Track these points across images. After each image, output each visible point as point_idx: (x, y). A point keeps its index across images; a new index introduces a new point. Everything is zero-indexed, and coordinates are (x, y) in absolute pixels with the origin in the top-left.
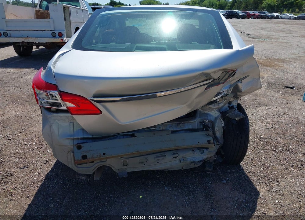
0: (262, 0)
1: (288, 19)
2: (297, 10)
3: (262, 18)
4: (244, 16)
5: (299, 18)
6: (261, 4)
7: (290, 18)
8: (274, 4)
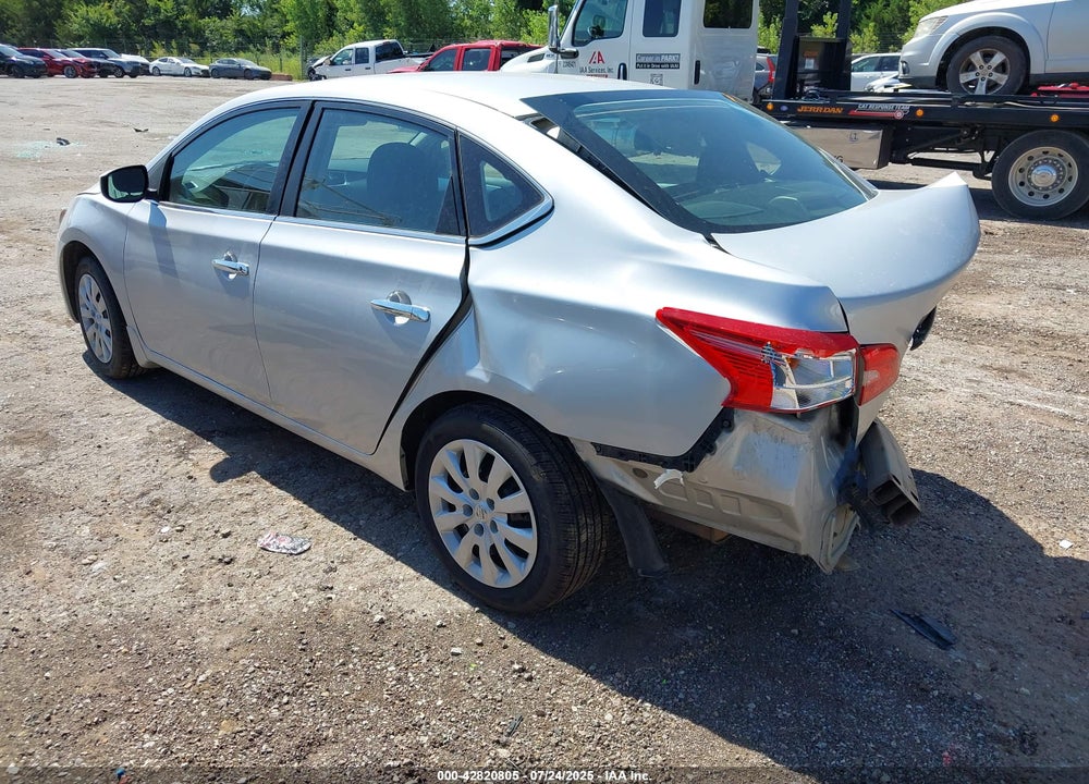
0: (60, 6)
1: (183, 75)
2: (195, 47)
3: (105, 71)
4: (36, 65)
5: (217, 73)
6: (59, 21)
7: (188, 73)
8: (111, 24)
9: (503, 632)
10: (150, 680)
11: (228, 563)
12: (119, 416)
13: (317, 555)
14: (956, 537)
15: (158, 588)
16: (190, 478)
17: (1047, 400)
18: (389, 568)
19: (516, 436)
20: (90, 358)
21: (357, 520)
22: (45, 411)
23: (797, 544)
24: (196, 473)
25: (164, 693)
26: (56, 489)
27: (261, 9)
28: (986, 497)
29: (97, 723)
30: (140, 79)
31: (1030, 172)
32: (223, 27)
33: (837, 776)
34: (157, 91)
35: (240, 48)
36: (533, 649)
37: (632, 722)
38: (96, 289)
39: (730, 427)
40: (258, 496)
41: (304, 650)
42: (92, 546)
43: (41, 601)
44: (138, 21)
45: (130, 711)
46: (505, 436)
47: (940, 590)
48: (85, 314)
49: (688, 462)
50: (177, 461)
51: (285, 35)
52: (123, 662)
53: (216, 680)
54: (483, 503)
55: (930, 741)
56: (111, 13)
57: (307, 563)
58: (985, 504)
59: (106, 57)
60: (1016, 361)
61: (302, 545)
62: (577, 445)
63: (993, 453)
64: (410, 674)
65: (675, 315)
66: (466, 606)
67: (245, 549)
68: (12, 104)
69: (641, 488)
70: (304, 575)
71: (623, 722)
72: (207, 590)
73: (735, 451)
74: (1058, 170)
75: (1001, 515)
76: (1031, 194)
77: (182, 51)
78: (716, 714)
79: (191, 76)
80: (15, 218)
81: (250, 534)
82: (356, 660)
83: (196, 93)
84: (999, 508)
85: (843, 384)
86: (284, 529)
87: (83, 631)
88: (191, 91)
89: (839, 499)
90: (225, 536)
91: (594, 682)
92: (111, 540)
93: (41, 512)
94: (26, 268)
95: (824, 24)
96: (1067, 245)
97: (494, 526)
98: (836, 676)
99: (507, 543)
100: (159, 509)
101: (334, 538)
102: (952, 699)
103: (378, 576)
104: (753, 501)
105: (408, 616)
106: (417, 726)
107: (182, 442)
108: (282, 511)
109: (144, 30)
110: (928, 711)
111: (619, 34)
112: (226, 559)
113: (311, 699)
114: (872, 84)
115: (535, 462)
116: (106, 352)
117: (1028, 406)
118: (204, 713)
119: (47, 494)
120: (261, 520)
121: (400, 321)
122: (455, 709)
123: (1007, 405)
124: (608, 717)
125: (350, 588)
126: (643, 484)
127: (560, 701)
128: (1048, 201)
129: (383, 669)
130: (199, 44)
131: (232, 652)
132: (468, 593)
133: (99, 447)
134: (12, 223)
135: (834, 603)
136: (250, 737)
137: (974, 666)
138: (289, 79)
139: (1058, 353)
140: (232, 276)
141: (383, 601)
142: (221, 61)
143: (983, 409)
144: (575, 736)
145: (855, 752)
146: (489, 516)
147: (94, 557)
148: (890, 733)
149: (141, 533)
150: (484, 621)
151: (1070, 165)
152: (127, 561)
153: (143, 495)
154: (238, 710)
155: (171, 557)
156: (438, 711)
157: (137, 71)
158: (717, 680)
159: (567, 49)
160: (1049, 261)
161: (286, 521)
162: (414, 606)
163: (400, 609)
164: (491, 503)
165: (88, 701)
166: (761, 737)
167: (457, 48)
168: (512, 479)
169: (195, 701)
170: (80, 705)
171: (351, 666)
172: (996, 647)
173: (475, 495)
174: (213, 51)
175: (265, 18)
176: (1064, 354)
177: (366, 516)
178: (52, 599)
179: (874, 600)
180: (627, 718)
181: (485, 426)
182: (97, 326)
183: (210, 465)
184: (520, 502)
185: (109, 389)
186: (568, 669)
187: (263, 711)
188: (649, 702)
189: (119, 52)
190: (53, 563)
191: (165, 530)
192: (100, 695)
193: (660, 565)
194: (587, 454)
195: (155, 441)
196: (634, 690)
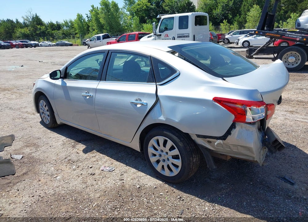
0: (14, 29)
3: (27, 46)
4: (8, 46)
5: (57, 45)
6: (13, 33)
7: (50, 46)
8: (28, 33)
9: (173, 188)
10: (80, 207)
11: (93, 175)
12: (54, 138)
13: (117, 171)
14: (289, 156)
15: (76, 183)
16: (77, 153)
17: (305, 119)
18: (138, 174)
19: (174, 134)
20: (42, 123)
21: (126, 161)
22: (33, 138)
23: (254, 158)
24: (79, 152)
25: (85, 210)
26: (41, 158)
27: (69, 27)
28: (295, 145)
29: (69, 219)
30: (37, 48)
31: (288, 59)
32: (59, 33)
33: (271, 220)
34: (43, 51)
35: (64, 38)
36: (182, 192)
37: (213, 209)
38: (45, 104)
39: (235, 128)
40: (97, 157)
41: (120, 196)
42: (55, 173)
43: (45, 188)
44: (35, 32)
45: (77, 215)
46: (171, 134)
47: (288, 170)
48: (41, 111)
49: (224, 138)
50: (73, 149)
51: (76, 34)
52: (71, 202)
53: (98, 206)
54: (164, 153)
55: (295, 209)
56: (27, 30)
57: (114, 174)
58: (295, 147)
59: (27, 42)
60: (294, 109)
61: (112, 169)
62: (191, 136)
63: (294, 133)
64: (150, 201)
65: (218, 99)
66: (161, 182)
67: (97, 171)
68: (3, 56)
69: (209, 146)
70: (115, 177)
71: (211, 210)
72: (89, 183)
73: (237, 134)
74: (295, 58)
75: (300, 149)
76: (289, 64)
77: (48, 40)
78: (236, 206)
79: (51, 46)
80: (12, 87)
81: (98, 166)
82: (135, 198)
83: (54, 50)
84: (299, 148)
85: (262, 115)
86: (107, 165)
87: (59, 195)
88: (52, 50)
89: (262, 145)
90: (91, 168)
91: (200, 200)
92: (60, 171)
93: (39, 165)
94: (18, 100)
95: (224, 23)
96: (301, 78)
97: (168, 159)
98: (265, 194)
99: (172, 164)
100: (71, 162)
101: (120, 167)
102: (298, 198)
103: (135, 176)
104: (241, 147)
105: (146, 186)
106: (155, 214)
107: (73, 144)
108: (105, 160)
109: (37, 35)
110: (292, 201)
111: (172, 29)
112: (93, 174)
113: (125, 209)
114: (239, 38)
115: (180, 141)
116: (48, 121)
117: (300, 121)
118: (97, 214)
119: (40, 160)
120: (100, 163)
121: (139, 106)
122: (165, 209)
123: (294, 121)
124: (207, 208)
125: (128, 179)
126: (210, 145)
127: (192, 205)
128: (293, 66)
129: (143, 200)
130: (52, 37)
131: (100, 198)
132: (161, 179)
133: (50, 146)
134: (11, 88)
135: (260, 175)
136: (111, 220)
137: (302, 189)
138: (78, 45)
139: (305, 106)
140: (88, 98)
141: (138, 182)
142: (59, 42)
143: (288, 122)
144: (199, 214)
145: (275, 213)
146: (167, 156)
147: (57, 175)
148: (283, 208)
149: (68, 168)
150: (167, 186)
151: (298, 56)
152: (66, 176)
153: (65, 158)
154: (106, 213)
155: (77, 174)
156: (160, 210)
157: (36, 45)
158: (234, 197)
159: (158, 34)
160: (297, 82)
161: (106, 163)
162: (147, 183)
163: (143, 184)
164: (167, 153)
165: (65, 213)
166: (249, 212)
167: (126, 35)
168: (173, 146)
169: (94, 211)
170: (63, 215)
171: (134, 200)
172: (306, 184)
173: (162, 151)
174: (56, 39)
175: (70, 29)
176: (306, 106)
177: (128, 160)
178: (48, 187)
179: (271, 174)
180: (211, 208)
181: (165, 132)
182: (45, 114)
183: (82, 149)
184: (176, 152)
185: (49, 131)
186: (193, 197)
187: (113, 213)
188: (217, 204)
189: (31, 40)
190: (46, 178)
191: (74, 167)
192: (67, 211)
193: (215, 167)
194: (194, 138)
195: (65, 144)
196: (212, 201)
